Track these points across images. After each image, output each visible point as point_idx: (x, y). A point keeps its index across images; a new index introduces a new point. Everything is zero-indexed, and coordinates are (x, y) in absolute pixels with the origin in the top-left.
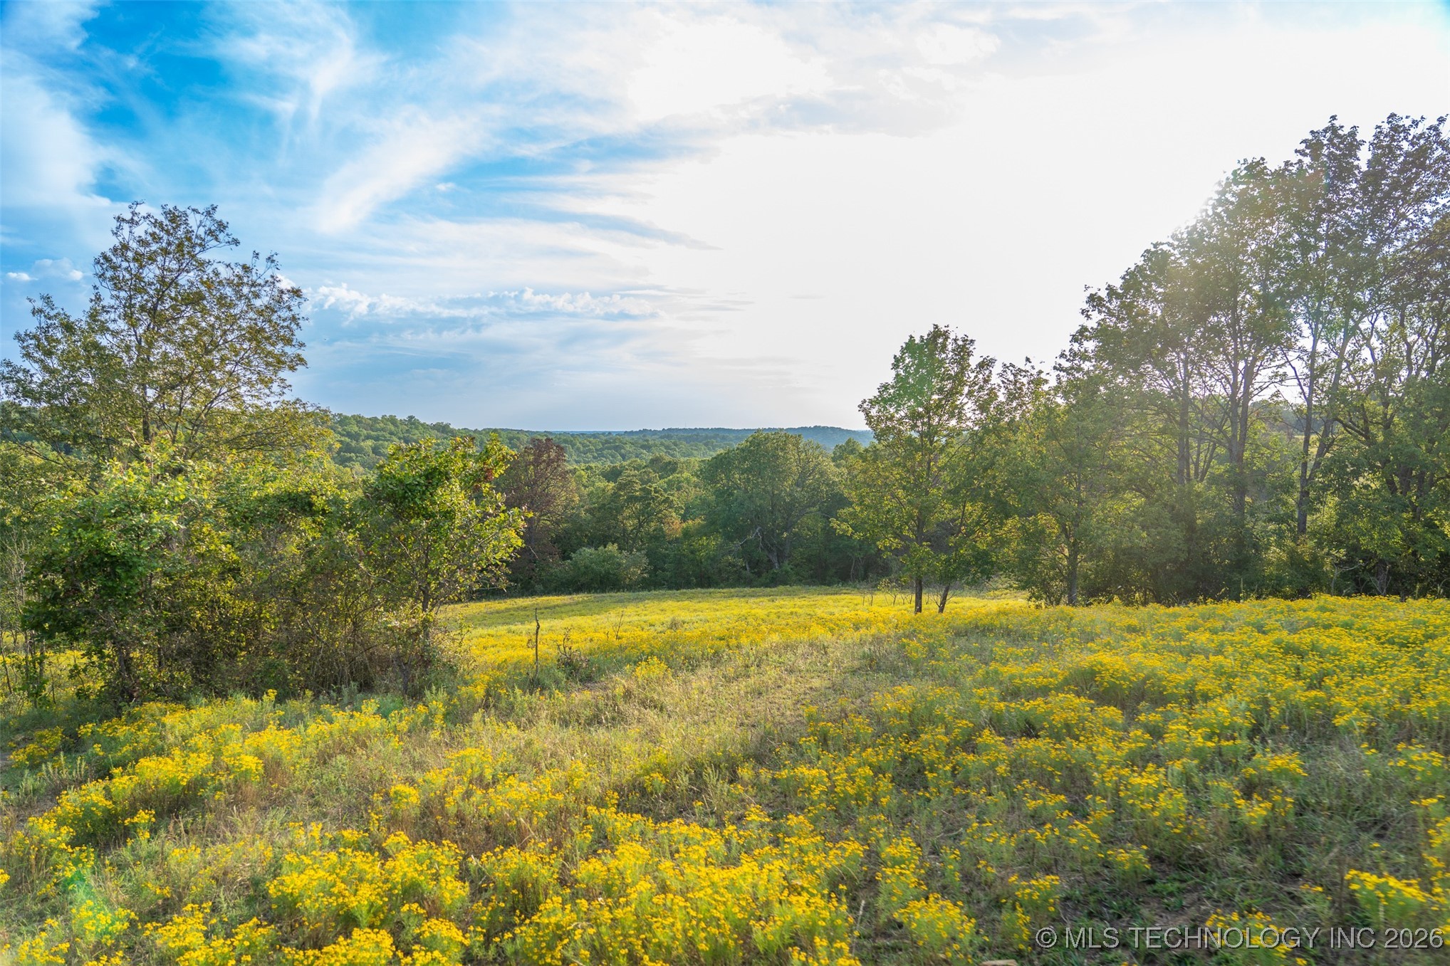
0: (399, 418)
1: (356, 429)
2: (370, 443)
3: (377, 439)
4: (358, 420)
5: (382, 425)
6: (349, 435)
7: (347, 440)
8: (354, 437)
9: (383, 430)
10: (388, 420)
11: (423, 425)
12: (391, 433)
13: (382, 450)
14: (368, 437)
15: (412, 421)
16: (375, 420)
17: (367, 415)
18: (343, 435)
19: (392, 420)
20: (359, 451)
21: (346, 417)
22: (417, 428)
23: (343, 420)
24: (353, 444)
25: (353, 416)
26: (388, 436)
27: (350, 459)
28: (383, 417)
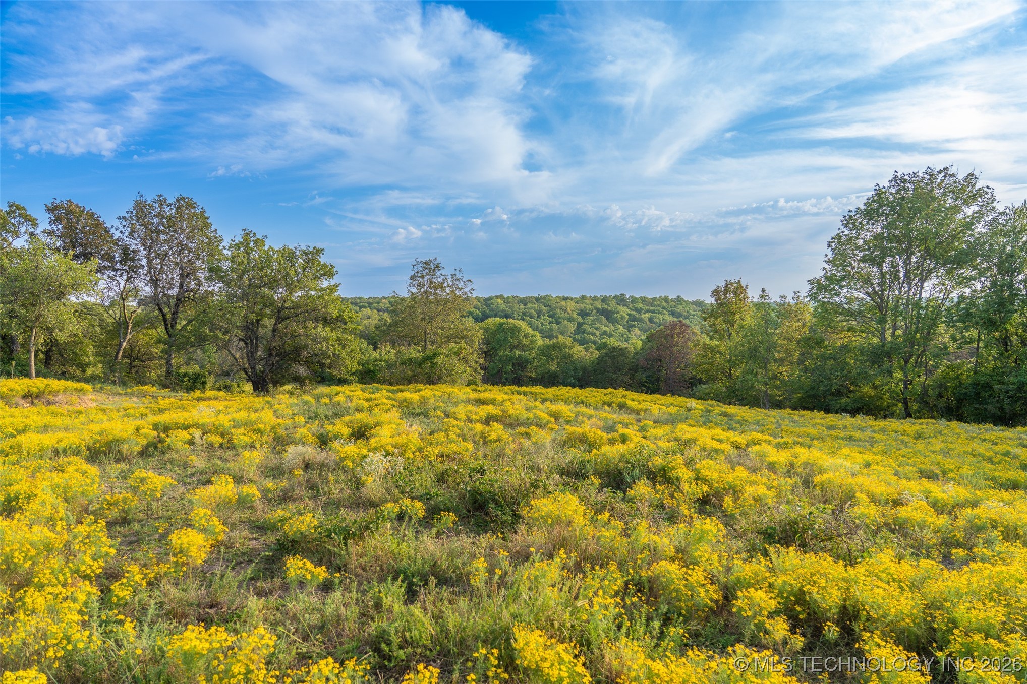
0: (670, 298)
1: (641, 306)
2: (647, 315)
3: (653, 312)
4: (643, 300)
5: (658, 302)
6: (636, 310)
7: (634, 313)
8: (639, 311)
9: (659, 306)
10: (663, 299)
11: (685, 302)
12: (664, 308)
13: (655, 320)
14: (648, 311)
15: (679, 300)
16: (654, 299)
17: (650, 296)
18: (632, 310)
19: (666, 300)
20: (640, 320)
21: (635, 298)
22: (681, 304)
23: (634, 300)
24: (637, 316)
25: (640, 298)
26: (660, 310)
27: (634, 326)
28: (660, 297)
